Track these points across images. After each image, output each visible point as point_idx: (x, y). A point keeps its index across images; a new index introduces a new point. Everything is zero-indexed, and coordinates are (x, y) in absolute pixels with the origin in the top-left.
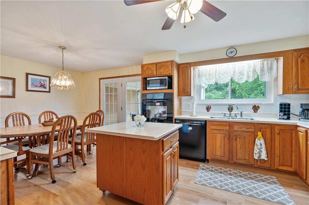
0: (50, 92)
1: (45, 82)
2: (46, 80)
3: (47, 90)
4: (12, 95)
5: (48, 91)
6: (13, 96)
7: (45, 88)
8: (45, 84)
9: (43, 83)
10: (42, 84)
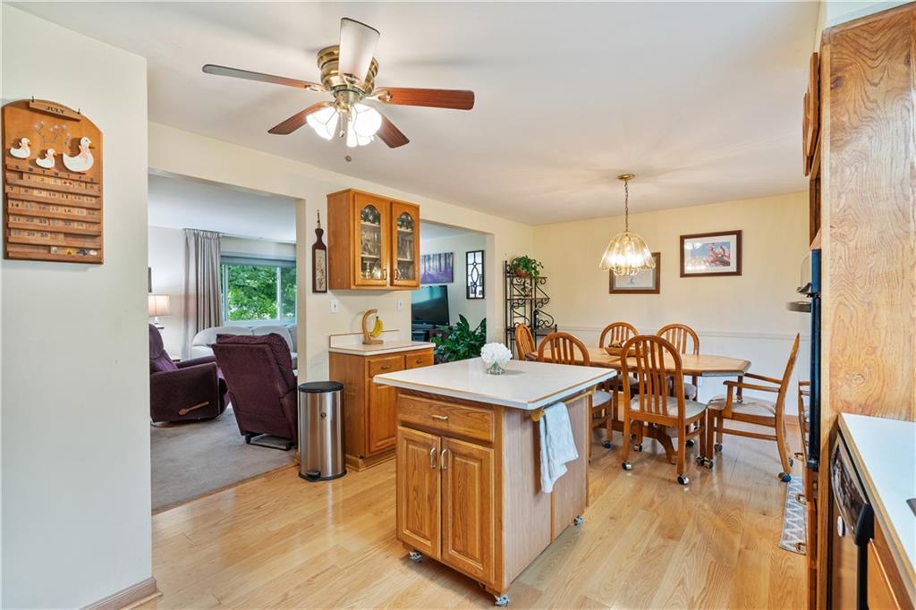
0: (740, 274)
1: (726, 250)
2: (729, 243)
3: (733, 268)
4: (654, 289)
5: (735, 270)
6: (656, 291)
7: (727, 264)
8: (727, 254)
9: (721, 251)
10: (716, 254)
